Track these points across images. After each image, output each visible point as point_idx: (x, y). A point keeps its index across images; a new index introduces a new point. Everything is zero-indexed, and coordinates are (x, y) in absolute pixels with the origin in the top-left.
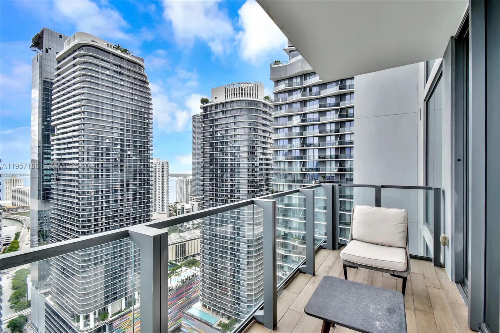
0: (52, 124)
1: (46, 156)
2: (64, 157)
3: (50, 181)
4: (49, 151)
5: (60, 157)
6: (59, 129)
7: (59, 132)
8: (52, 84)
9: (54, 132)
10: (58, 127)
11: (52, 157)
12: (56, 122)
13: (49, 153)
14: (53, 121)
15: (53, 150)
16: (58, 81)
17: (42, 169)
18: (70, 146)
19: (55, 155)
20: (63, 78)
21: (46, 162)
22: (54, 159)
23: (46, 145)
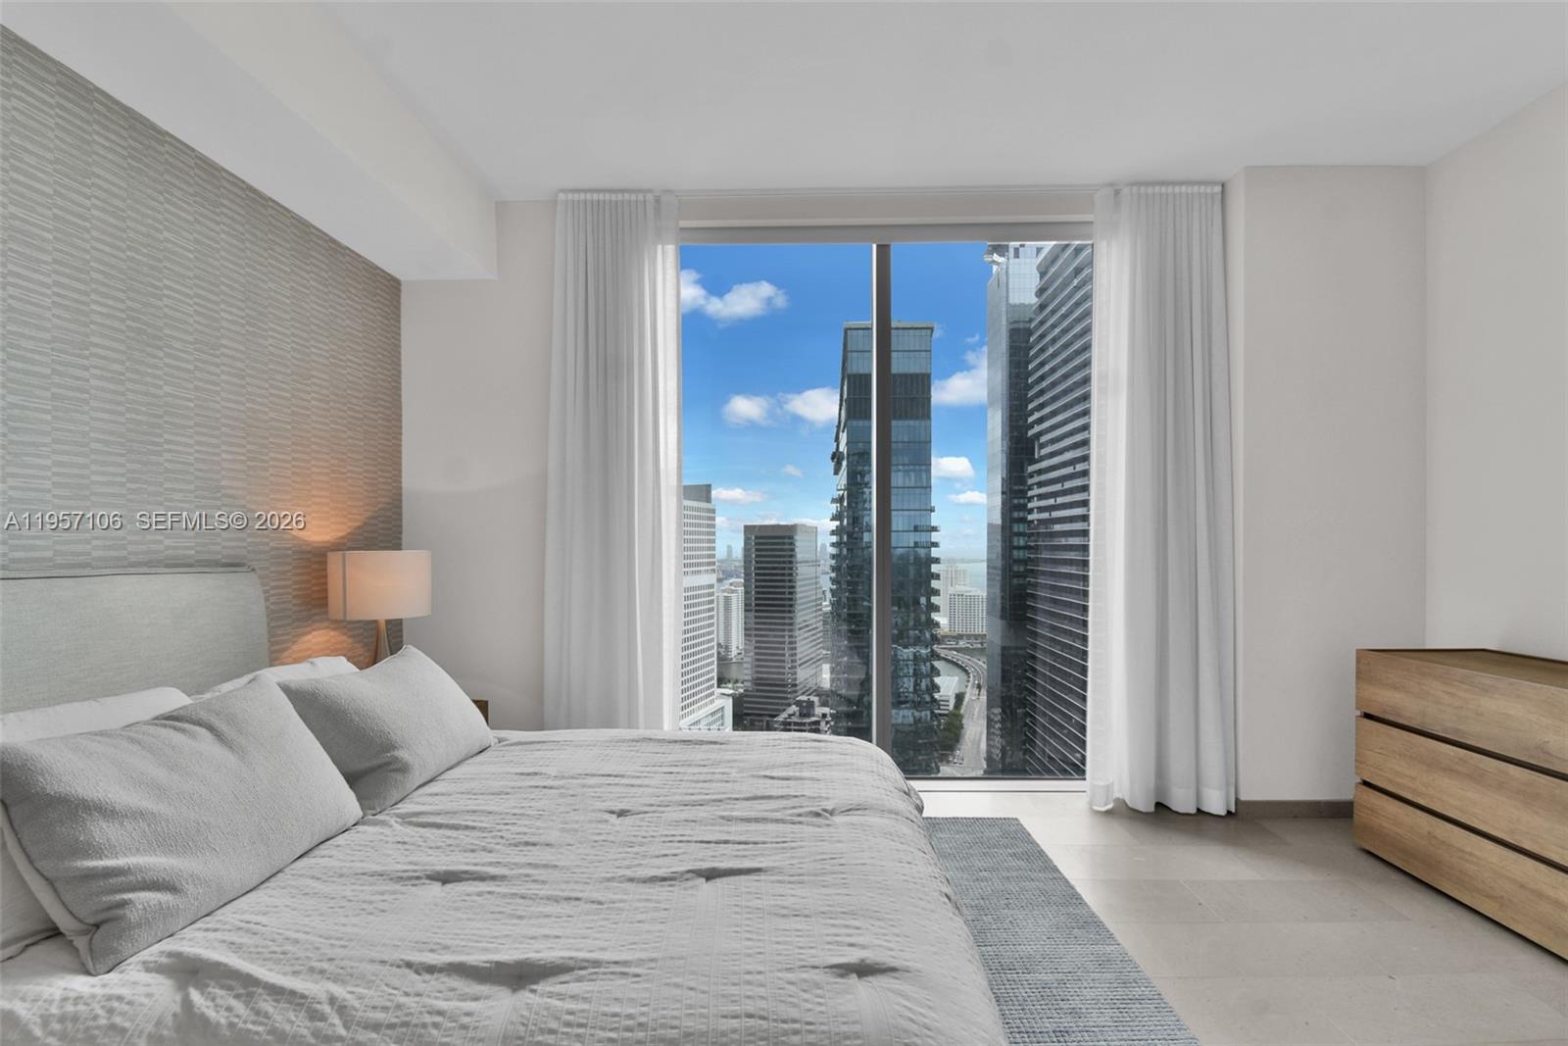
0: (1031, 433)
1: (1016, 515)
2: (1056, 514)
3: (1025, 577)
4: (1022, 501)
5: (1045, 515)
6: (1042, 446)
7: (1044, 452)
8: (1030, 333)
9: (1033, 454)
10: (1043, 439)
11: (1030, 517)
12: (1037, 429)
13: (1023, 508)
14: (1031, 426)
15: (1030, 499)
16: (1042, 323)
17: (1008, 547)
18: (1068, 485)
19: (1035, 510)
20: (1053, 312)
21: (1016, 528)
22: (1032, 521)
23: (1016, 488)
